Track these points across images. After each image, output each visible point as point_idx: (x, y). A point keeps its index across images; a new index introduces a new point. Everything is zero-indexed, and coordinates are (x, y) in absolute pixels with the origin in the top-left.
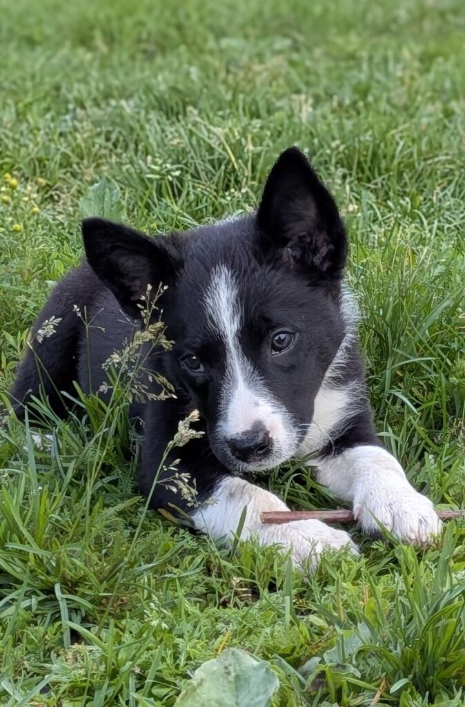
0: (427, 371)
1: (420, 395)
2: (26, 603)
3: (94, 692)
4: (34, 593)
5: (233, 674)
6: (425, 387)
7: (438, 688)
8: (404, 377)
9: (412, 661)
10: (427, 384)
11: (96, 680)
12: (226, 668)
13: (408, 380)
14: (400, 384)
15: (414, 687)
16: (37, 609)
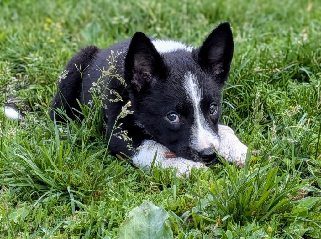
0: (240, 92)
1: (237, 103)
2: (54, 196)
3: (85, 231)
4: (58, 191)
5: (147, 214)
6: (240, 100)
7: (245, 220)
8: (229, 95)
9: (233, 209)
10: (240, 98)
11: (86, 226)
12: (144, 211)
13: (231, 97)
14: (227, 99)
15: (233, 220)
16: (59, 199)
